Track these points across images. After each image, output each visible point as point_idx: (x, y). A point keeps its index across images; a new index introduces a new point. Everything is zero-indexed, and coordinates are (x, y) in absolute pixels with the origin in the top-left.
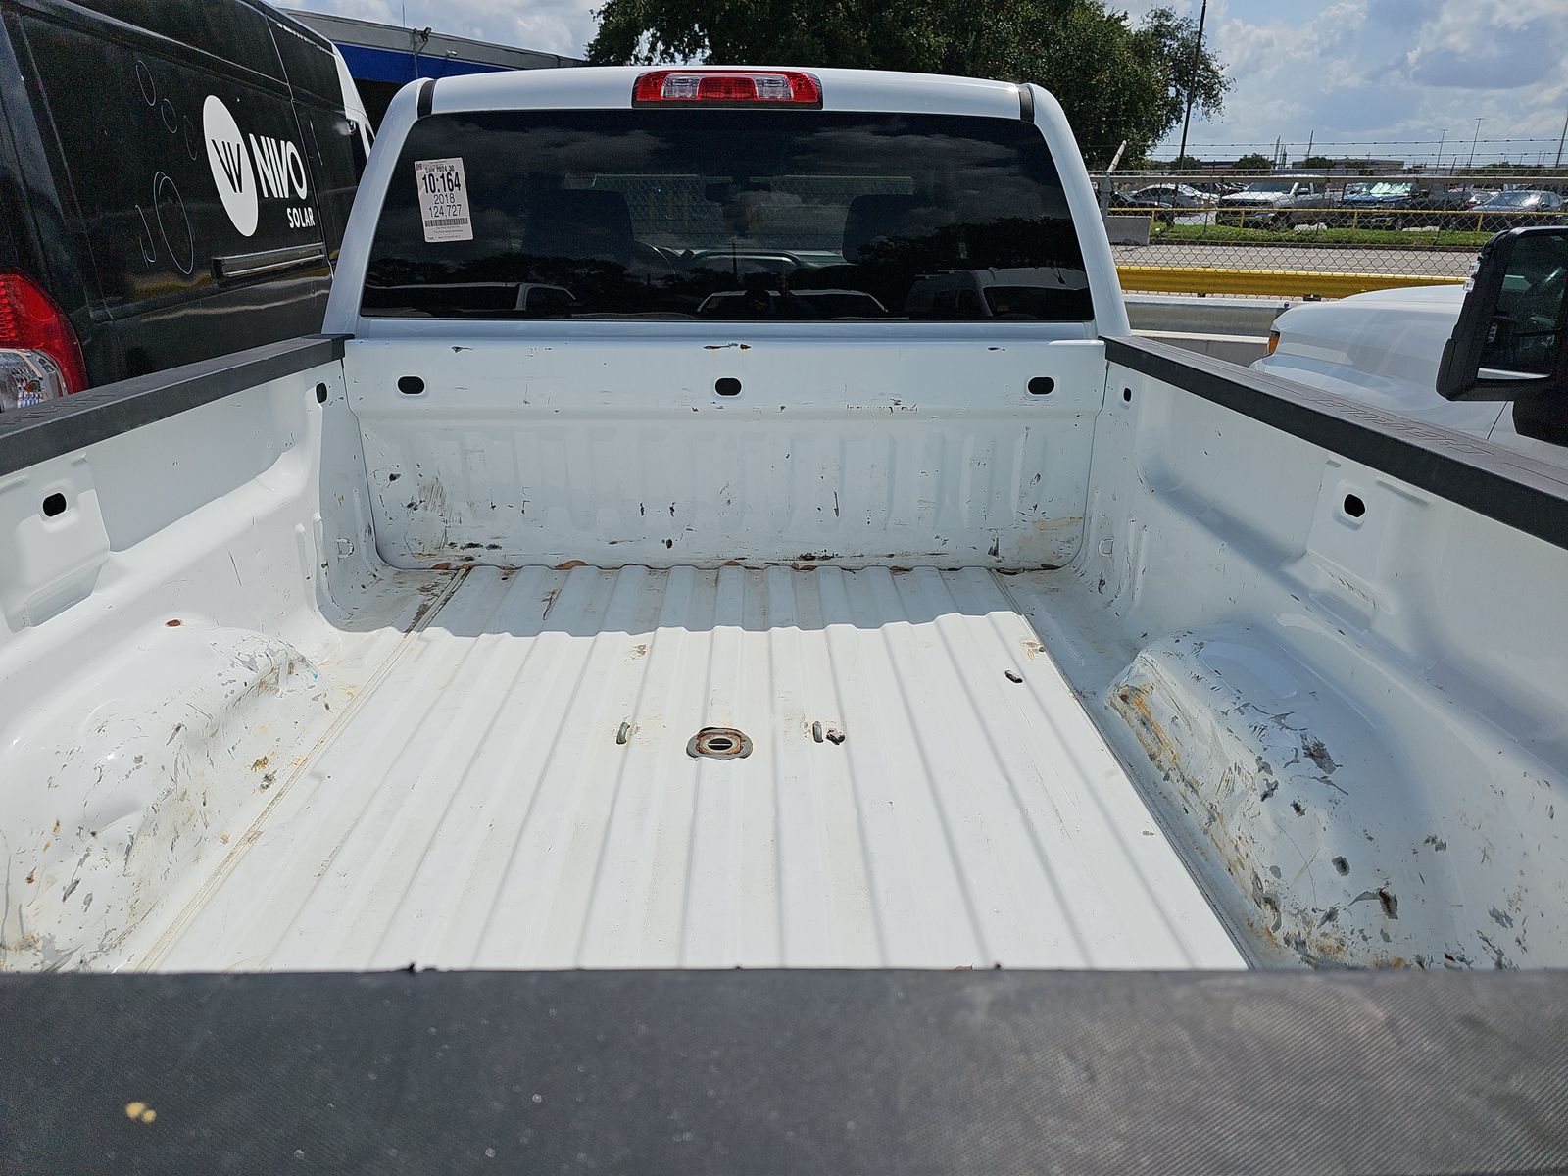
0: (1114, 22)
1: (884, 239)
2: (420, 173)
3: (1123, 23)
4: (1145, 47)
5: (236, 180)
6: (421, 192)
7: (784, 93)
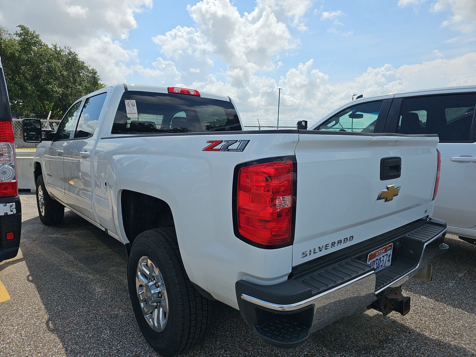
2: (126, 103)
6: (126, 107)
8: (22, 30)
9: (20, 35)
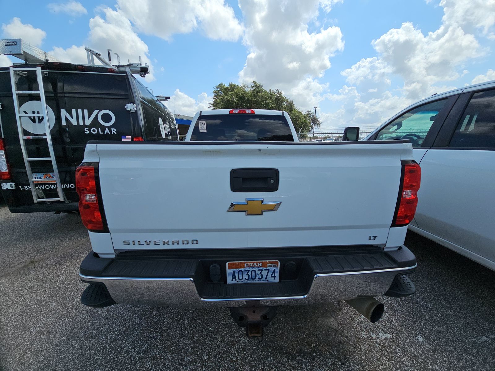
0: (300, 112)
1: (262, 137)
2: (199, 123)
3: (302, 113)
4: (306, 117)
5: (163, 130)
6: (199, 125)
7: (250, 112)
8: (254, 84)
9: (253, 87)
